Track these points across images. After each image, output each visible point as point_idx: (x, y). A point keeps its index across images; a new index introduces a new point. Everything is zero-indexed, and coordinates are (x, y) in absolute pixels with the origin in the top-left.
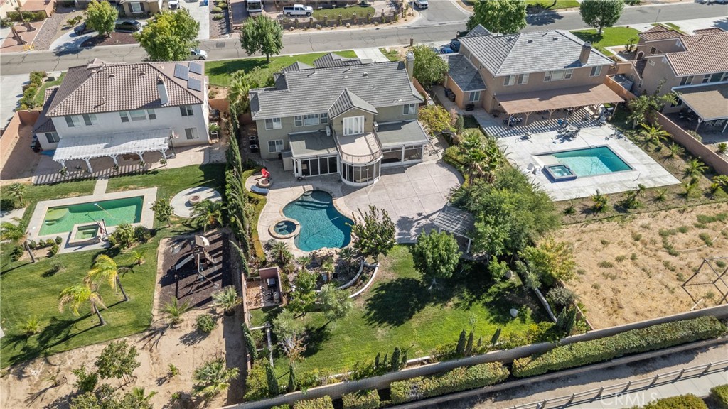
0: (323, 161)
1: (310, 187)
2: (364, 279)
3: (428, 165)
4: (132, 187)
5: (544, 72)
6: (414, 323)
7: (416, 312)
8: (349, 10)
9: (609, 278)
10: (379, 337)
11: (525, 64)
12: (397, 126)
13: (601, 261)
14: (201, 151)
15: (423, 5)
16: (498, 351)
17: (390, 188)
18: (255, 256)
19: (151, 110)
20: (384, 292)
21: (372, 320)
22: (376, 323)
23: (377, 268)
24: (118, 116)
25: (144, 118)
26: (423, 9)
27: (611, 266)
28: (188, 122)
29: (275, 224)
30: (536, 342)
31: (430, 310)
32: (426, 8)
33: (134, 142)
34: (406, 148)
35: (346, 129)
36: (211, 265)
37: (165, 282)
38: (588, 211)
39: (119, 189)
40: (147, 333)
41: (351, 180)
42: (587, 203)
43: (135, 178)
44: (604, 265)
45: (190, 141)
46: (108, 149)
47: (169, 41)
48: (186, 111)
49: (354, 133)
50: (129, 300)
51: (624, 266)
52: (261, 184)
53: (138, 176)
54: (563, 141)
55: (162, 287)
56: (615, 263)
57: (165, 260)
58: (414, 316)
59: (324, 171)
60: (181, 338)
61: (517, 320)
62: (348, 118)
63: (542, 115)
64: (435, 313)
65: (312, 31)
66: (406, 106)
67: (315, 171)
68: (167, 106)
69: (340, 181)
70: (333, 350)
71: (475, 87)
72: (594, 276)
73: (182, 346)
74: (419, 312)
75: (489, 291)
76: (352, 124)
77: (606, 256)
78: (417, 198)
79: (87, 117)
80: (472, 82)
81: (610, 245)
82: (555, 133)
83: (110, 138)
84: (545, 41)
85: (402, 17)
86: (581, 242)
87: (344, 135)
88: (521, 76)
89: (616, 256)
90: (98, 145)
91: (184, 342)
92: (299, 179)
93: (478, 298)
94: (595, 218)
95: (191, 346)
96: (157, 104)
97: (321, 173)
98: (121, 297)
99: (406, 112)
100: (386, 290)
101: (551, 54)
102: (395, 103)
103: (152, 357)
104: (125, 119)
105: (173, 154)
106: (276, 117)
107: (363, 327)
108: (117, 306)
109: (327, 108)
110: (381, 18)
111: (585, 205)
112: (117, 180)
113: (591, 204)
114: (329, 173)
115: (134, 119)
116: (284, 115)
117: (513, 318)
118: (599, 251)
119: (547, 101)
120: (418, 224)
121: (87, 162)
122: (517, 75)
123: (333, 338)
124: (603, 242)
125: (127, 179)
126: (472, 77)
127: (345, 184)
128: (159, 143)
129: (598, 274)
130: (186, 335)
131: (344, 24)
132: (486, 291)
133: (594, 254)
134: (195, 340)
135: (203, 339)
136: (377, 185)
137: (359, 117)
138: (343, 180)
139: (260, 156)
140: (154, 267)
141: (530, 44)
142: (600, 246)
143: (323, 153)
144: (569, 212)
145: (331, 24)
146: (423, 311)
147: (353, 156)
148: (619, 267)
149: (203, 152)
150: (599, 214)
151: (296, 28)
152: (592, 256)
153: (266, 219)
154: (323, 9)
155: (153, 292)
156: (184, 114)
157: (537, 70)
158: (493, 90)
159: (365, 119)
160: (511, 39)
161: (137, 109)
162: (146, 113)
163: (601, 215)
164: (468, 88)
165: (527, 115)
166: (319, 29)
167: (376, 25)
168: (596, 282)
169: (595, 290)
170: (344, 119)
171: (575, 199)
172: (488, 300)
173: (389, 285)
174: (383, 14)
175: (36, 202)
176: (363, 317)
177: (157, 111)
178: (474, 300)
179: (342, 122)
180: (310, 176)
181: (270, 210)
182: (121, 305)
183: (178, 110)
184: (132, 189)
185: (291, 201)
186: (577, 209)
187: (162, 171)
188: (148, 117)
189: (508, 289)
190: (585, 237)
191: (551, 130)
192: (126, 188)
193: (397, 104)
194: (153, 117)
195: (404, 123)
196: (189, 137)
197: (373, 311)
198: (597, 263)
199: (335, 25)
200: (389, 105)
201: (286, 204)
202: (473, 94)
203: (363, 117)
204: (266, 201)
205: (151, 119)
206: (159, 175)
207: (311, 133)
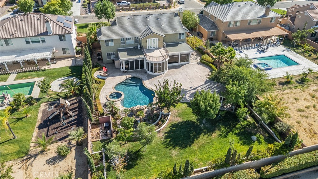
0: (137, 62)
1: (130, 76)
2: (163, 122)
3: (193, 64)
4: (29, 77)
5: (248, 20)
6: (195, 147)
7: (196, 140)
8: (148, 4)
9: (304, 118)
10: (173, 156)
11: (238, 16)
12: (176, 45)
13: (297, 108)
14: (71, 60)
15: (182, 2)
16: (250, 162)
17: (173, 76)
18: (97, 110)
19: (42, 37)
20: (175, 129)
22: (171, 147)
23: (169, 115)
24: (23, 40)
25: (38, 42)
26: (182, 4)
27: (304, 111)
28: (63, 44)
29: (110, 94)
30: (274, 155)
31: (203, 138)
33: (33, 54)
34: (181, 55)
35: (149, 47)
36: (71, 117)
37: (41, 127)
38: (283, 84)
39: (21, 79)
40: (25, 158)
41: (152, 71)
42: (281, 80)
43: (32, 73)
44: (299, 111)
45: (65, 55)
46: (17, 58)
47: (57, 10)
48: (61, 37)
49: (153, 48)
50: (16, 138)
51: (311, 111)
52: (102, 74)
53: (34, 72)
54: (260, 53)
55: (39, 130)
56: (306, 109)
57: (43, 115)
58: (195, 142)
59: (137, 68)
60: (47, 161)
61: (256, 143)
62: (150, 39)
63: (247, 41)
64: (207, 140)
65: (130, 12)
66: (180, 34)
67: (132, 68)
68: (51, 35)
69: (146, 73)
70: (145, 165)
71: (213, 29)
72: (295, 117)
73: (47, 166)
74: (197, 139)
75: (237, 126)
76: (151, 42)
77: (299, 106)
78: (188, 80)
79: (6, 40)
80: (211, 27)
81: (300, 100)
82: (256, 50)
83: (20, 52)
84: (247, 6)
85: (173, 7)
87: (148, 49)
88: (236, 22)
89: (305, 106)
90: (12, 56)
91: (48, 163)
92: (124, 72)
93: (231, 131)
94: (288, 87)
95: (53, 166)
96: (46, 34)
97: (136, 69)
98: (11, 136)
99: (180, 38)
100: (176, 127)
101: (250, 12)
102: (174, 32)
103: (26, 173)
104: (28, 42)
105: (55, 62)
106: (111, 39)
107: (163, 150)
108: (8, 142)
109: (138, 34)
110: (163, 6)
111: (280, 81)
112: (21, 75)
113: (283, 81)
114: (140, 69)
115: (33, 42)
116: (115, 38)
117: (254, 142)
118: (295, 103)
119: (250, 34)
120: (190, 92)
121: (5, 65)
122: (234, 21)
123: (145, 157)
124: (295, 99)
125: (28, 74)
126: (211, 25)
127: (149, 74)
128: (47, 55)
129: (297, 115)
130: (50, 159)
131: (146, 9)
132: (235, 127)
133: (292, 105)
134: (56, 162)
135: (61, 160)
136: (166, 74)
137: (156, 39)
138: (148, 72)
139: (103, 62)
140: (35, 118)
141: (240, 7)
142: (294, 101)
143: (137, 57)
145: (139, 9)
146: (199, 139)
147: (153, 57)
148: (308, 112)
149: (72, 61)
150: (289, 85)
151: (122, 11)
153: (105, 92)
154: (136, 3)
155: (33, 133)
156: (61, 40)
157: (244, 19)
158: (222, 29)
159: (159, 40)
160: (230, 5)
161: (35, 36)
162: (39, 38)
163: (290, 86)
164: (210, 29)
165: (241, 41)
167: (161, 10)
168: (297, 120)
169: (298, 124)
170: (147, 39)
171: (274, 78)
172: (237, 131)
173: (178, 124)
174: (164, 5)
176: (163, 143)
177: (46, 38)
178: (229, 132)
179: (146, 41)
180: (130, 71)
181: (107, 87)
182: (11, 141)
183: (58, 37)
184: (29, 78)
185: (119, 82)
186: (277, 83)
187: (48, 69)
188: (41, 41)
189: (247, 125)
190: (285, 97)
192: (26, 78)
193: (175, 33)
194: (43, 41)
195: (179, 43)
196: (65, 53)
197: (168, 140)
198: (295, 110)
199: (141, 9)
200: (172, 33)
201: (117, 84)
202: (212, 32)
203: (158, 38)
204: (105, 83)
205: (42, 42)
206: (45, 72)
207: (130, 48)
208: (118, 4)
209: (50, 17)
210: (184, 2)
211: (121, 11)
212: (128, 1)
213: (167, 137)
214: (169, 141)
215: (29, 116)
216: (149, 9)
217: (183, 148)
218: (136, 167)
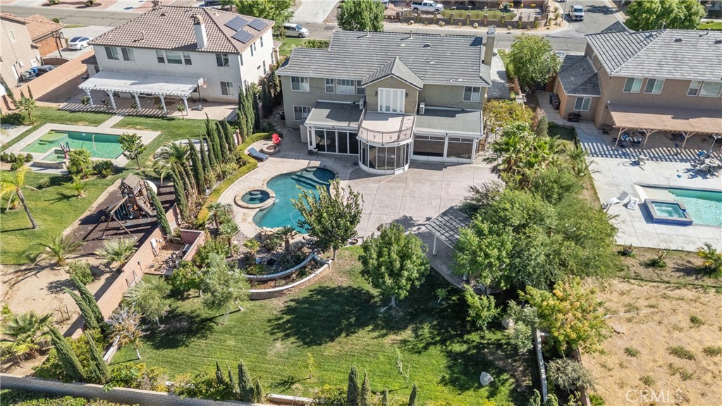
0: (342, 136)
1: (317, 163)
2: (302, 274)
3: (477, 168)
4: (139, 127)
5: (689, 81)
7: (343, 335)
8: (486, 13)
9: (678, 375)
10: (271, 354)
11: (660, 65)
13: (675, 345)
14: (231, 109)
15: (577, 16)
17: (411, 184)
18: (196, 217)
19: (186, 53)
20: (319, 297)
21: (278, 328)
22: (281, 334)
23: (326, 266)
24: (153, 56)
25: (179, 62)
26: (576, 21)
27: (690, 357)
28: (224, 74)
29: (248, 190)
31: (365, 337)
32: (581, 20)
33: (161, 84)
34: (450, 139)
35: (381, 107)
36: (146, 216)
37: (85, 222)
38: (689, 271)
39: (125, 127)
40: (24, 268)
41: (364, 163)
42: (692, 260)
43: (149, 120)
44: (679, 352)
45: (225, 97)
46: (134, 86)
47: (258, 4)
48: (222, 59)
49: (391, 112)
50: (37, 229)
51: (715, 364)
52: (265, 149)
53: (153, 119)
54: (693, 177)
55: (80, 224)
56: (700, 355)
57: (105, 200)
58: (338, 340)
59: (343, 150)
60: (51, 283)
61: (484, 392)
62: (384, 89)
63: (676, 137)
64: (368, 345)
65: (433, 28)
66: (468, 89)
67: (331, 148)
68: (201, 51)
69: (356, 164)
70: (203, 350)
71: (585, 91)
72: (651, 364)
73: (45, 291)
74: (347, 335)
75: (466, 337)
76: (390, 97)
77: (689, 341)
78: (438, 201)
79: (125, 50)
80: (582, 85)
81: (704, 327)
83: (144, 76)
84: (702, 43)
85: (545, 25)
86: (655, 310)
87: (379, 111)
88: (651, 82)
89: (707, 345)
90: (125, 81)
91: (50, 288)
92: (311, 153)
93: (443, 342)
94: (696, 282)
95: (54, 295)
96: (193, 47)
97: (339, 152)
98: (30, 225)
99: (467, 98)
100: (323, 296)
101: (705, 60)
102: (452, 83)
103: (7, 294)
104: (161, 60)
105: (200, 106)
106: (304, 75)
107: (260, 334)
108: (21, 231)
110: (517, 22)
111: (689, 262)
112: (130, 119)
113: (698, 262)
114: (348, 154)
115: (170, 61)
117: (480, 386)
118: (680, 330)
119: (685, 121)
120: (418, 229)
121: (111, 95)
122: (645, 79)
123: (215, 336)
124: (693, 320)
125: (142, 120)
126: (585, 80)
127: (360, 168)
128: (183, 90)
129: (660, 364)
130: (58, 281)
131: (472, 24)
132: (461, 336)
133: (669, 332)
134: (63, 290)
136: (399, 177)
137: (399, 91)
138: (360, 164)
139: (285, 125)
140: (90, 203)
141: (678, 43)
142: (685, 323)
143: (344, 125)
144: (654, 264)
145: (456, 23)
146: (353, 337)
148: (704, 363)
149: (232, 110)
150: (705, 278)
151: (416, 22)
152: (665, 334)
153: (243, 184)
154: (457, 9)
155: (66, 228)
156: (220, 64)
157: (678, 76)
158: (607, 95)
159: (407, 94)
160: (651, 35)
161: (173, 49)
162: (181, 55)
163: (708, 281)
164: (575, 91)
165: (648, 135)
166: (441, 26)
167: (509, 29)
168: (651, 374)
169: (643, 385)
170: (379, 89)
171: (675, 251)
172: (457, 348)
174: (520, 18)
175: (45, 123)
176: (269, 321)
177: (192, 55)
178: (435, 344)
179: (377, 92)
180: (326, 152)
181: (254, 177)
182: (25, 232)
183: (213, 58)
185: (286, 172)
186: (670, 263)
187: (179, 119)
188: (183, 61)
189: (498, 345)
190: (665, 305)
192: (132, 127)
193: (455, 83)
194: (188, 62)
195: (463, 111)
196: (225, 92)
197: (287, 317)
198: (666, 346)
199: (460, 23)
200: (444, 83)
201: (276, 174)
202: (580, 100)
203: (404, 90)
204: (255, 167)
205: (186, 63)
206: (173, 122)
207: (343, 104)
208: (413, 6)
209: (217, 15)
210: (581, 16)
211: (411, 23)
212: (437, 2)
213: (289, 310)
214: (285, 320)
215: (84, 196)
216: (479, 25)
217: (305, 344)
218: (182, 349)
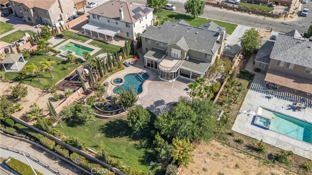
0: (156, 63)
1: (145, 71)
2: (117, 113)
4: (95, 45)
6: (113, 140)
7: (119, 137)
8: (260, 7)
10: (96, 136)
12: (198, 62)
17: (172, 87)
19: (116, 21)
20: (118, 122)
21: (101, 129)
22: (101, 131)
23: (125, 112)
24: (107, 19)
28: (128, 30)
29: (117, 78)
31: (125, 139)
32: (305, 16)
34: (193, 73)
35: (172, 55)
40: (45, 91)
42: (255, 143)
46: (98, 30)
48: (127, 25)
49: (176, 57)
50: (53, 78)
52: (130, 62)
53: (101, 43)
55: (65, 80)
58: (117, 138)
60: (50, 98)
61: (149, 167)
62: (174, 49)
64: (124, 142)
66: (206, 54)
67: (152, 66)
68: (121, 21)
71: (263, 61)
73: (47, 100)
74: (120, 137)
75: (155, 148)
76: (175, 52)
79: (98, 16)
81: (238, 169)
83: (102, 26)
86: (226, 158)
88: (288, 64)
93: (147, 148)
94: (249, 153)
95: (49, 102)
96: (118, 19)
97: (155, 68)
99: (206, 57)
100: (119, 122)
102: (200, 51)
103: (38, 98)
104: (109, 21)
105: (118, 40)
106: (149, 38)
107: (96, 130)
109: (169, 41)
110: (270, 14)
112: (94, 41)
114: (158, 69)
115: (111, 22)
117: (149, 165)
123: (84, 127)
125: (98, 42)
126: (266, 55)
127: (159, 77)
128: (112, 33)
130: (52, 97)
131: (249, 12)
132: (153, 147)
134: (52, 101)
135: (54, 101)
136: (170, 83)
137: (179, 51)
140: (70, 72)
143: (156, 60)
144: (238, 141)
145: (241, 10)
151: (224, 8)
152: (222, 167)
153: (117, 75)
154: (247, 3)
155: (60, 80)
159: (181, 52)
160: (299, 42)
161: (112, 18)
163: (255, 153)
164: (259, 60)
165: (278, 87)
166: (235, 11)
171: (252, 138)
172: (150, 151)
173: (123, 121)
174: (272, 12)
175: (69, 39)
176: (100, 126)
178: (144, 148)
179: (171, 50)
180: (150, 67)
181: (122, 73)
182: (49, 79)
183: (125, 24)
185: (133, 73)
186: (245, 143)
187: (110, 44)
188: (115, 23)
190: (231, 157)
191: (290, 100)
192: (93, 45)
194: (117, 23)
195: (204, 62)
196: (128, 36)
197: (106, 126)
198: (219, 171)
199: (243, 11)
201: (129, 73)
202: (261, 64)
204: (124, 69)
207: (161, 50)
209: (131, 6)
211: (222, 8)
213: (107, 124)
214: (105, 127)
215: (69, 70)
216: (252, 13)
217: (107, 136)
218: (74, 128)
